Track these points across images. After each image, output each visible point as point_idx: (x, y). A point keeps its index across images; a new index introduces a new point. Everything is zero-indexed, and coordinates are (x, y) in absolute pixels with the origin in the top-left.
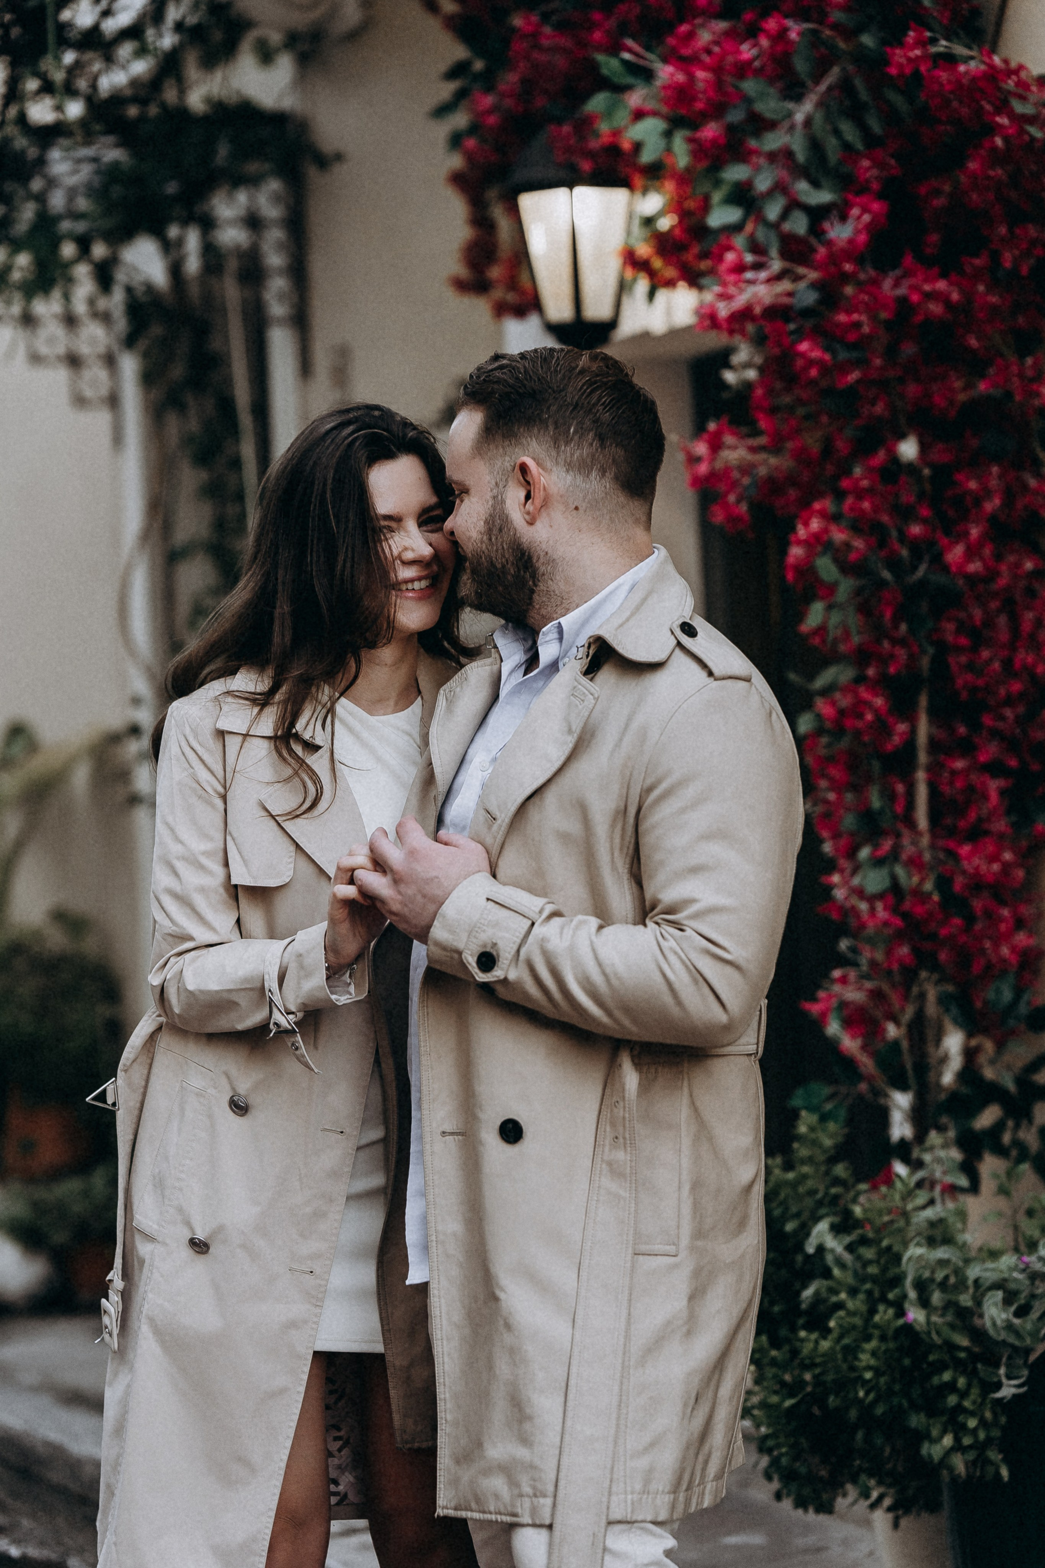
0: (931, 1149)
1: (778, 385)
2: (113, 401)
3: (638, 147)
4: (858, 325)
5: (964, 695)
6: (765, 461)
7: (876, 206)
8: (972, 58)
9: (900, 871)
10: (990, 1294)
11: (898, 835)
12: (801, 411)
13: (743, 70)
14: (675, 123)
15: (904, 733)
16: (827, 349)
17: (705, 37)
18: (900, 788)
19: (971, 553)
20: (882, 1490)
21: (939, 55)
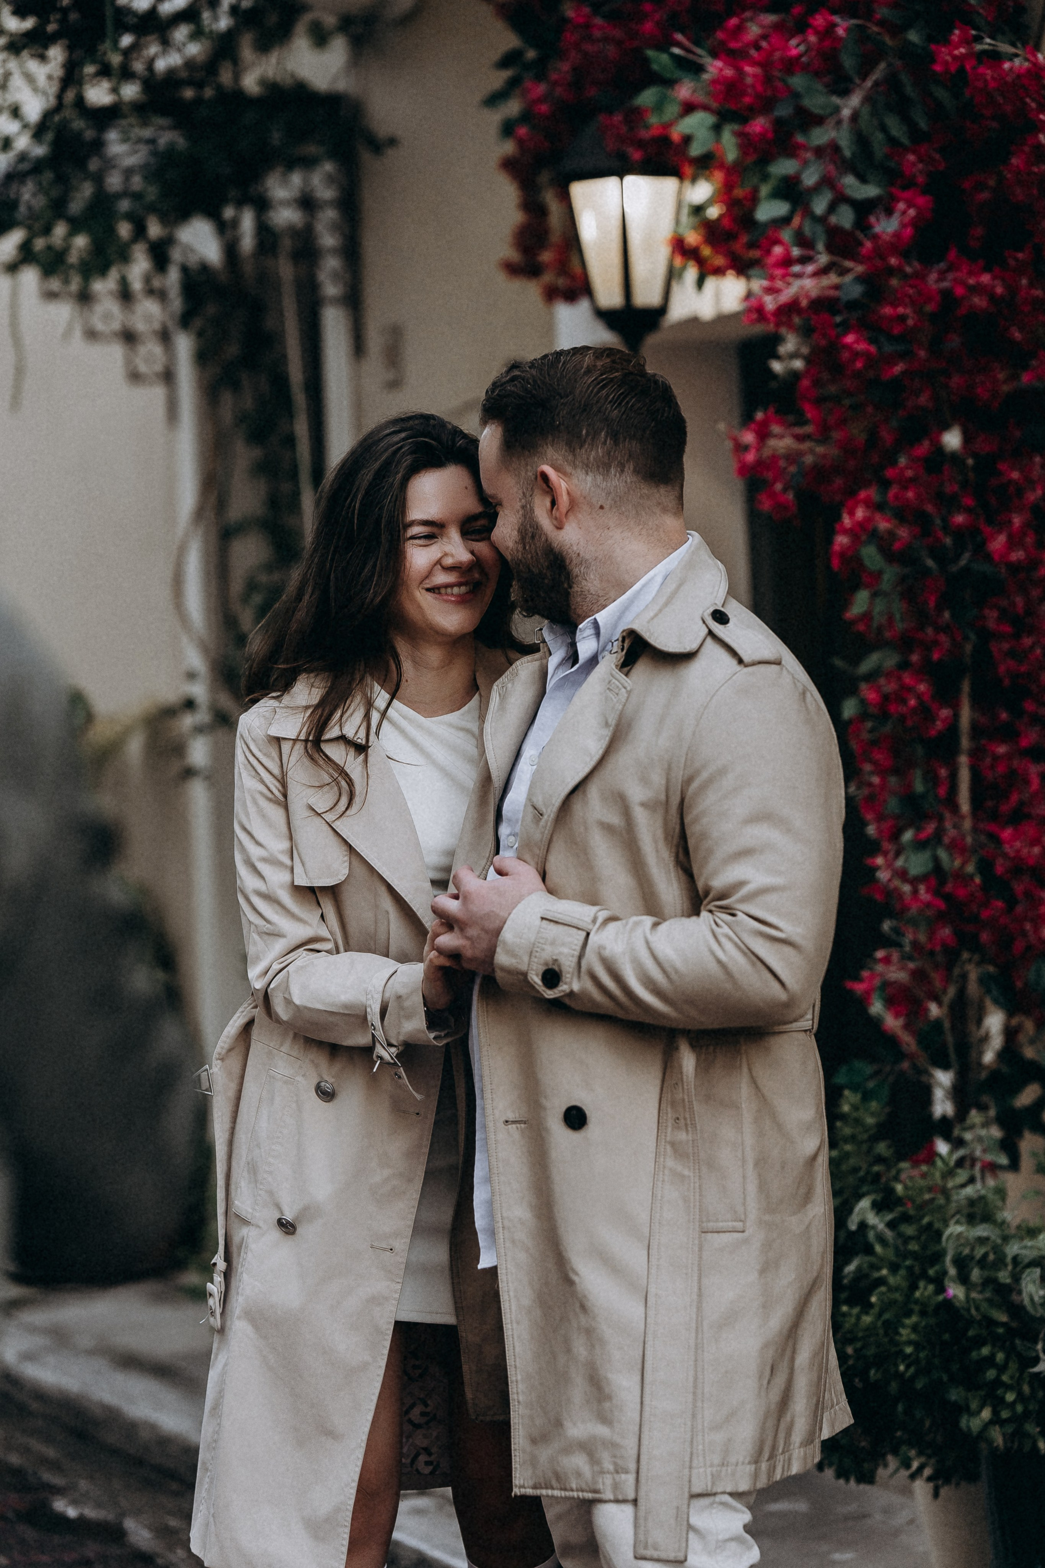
0: (972, 1127)
1: (825, 376)
2: (168, 377)
3: (687, 139)
4: (903, 318)
5: (1007, 682)
6: (811, 451)
7: (921, 200)
8: (1016, 55)
9: (943, 854)
10: (1028, 1270)
11: (941, 819)
12: (847, 402)
13: (791, 65)
14: (723, 118)
15: (946, 718)
16: (872, 341)
17: (754, 30)
18: (943, 772)
19: (1013, 542)
20: (923, 1459)
21: (984, 52)
